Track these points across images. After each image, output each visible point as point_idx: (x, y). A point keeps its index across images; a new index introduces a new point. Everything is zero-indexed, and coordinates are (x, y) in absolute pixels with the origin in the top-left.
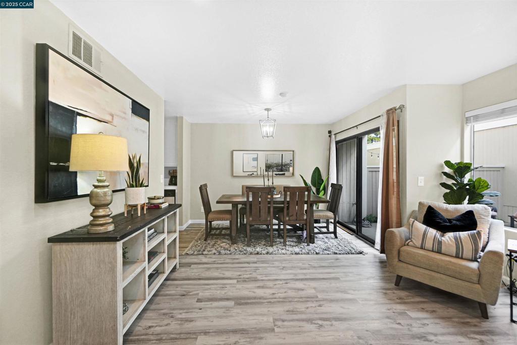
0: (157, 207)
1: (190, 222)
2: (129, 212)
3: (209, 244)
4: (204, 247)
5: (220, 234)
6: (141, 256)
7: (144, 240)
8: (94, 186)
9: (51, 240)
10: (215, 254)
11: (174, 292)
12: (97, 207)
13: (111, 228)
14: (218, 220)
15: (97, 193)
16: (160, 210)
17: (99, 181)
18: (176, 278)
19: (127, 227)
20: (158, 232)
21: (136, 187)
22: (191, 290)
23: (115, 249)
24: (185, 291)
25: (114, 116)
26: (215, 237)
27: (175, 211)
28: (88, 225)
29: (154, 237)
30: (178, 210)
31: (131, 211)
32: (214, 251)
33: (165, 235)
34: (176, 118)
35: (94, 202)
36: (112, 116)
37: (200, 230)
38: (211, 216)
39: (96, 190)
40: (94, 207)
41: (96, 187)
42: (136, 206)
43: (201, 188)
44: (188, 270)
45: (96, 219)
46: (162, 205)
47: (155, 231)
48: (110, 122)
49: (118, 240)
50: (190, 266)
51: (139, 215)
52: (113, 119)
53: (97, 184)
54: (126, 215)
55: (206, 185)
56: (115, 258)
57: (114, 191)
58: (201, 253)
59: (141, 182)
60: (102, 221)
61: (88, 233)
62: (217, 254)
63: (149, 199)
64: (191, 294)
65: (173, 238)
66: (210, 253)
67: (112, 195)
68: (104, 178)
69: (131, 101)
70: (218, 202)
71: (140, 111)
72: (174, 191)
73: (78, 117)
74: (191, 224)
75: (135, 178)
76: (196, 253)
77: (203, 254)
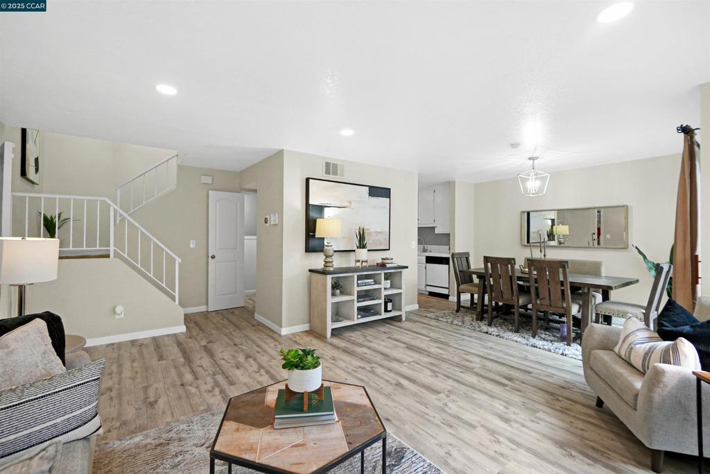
9: (310, 271)
25: (353, 202)
36: (350, 202)
48: (349, 206)
52: (351, 204)
69: (368, 188)
73: (326, 208)
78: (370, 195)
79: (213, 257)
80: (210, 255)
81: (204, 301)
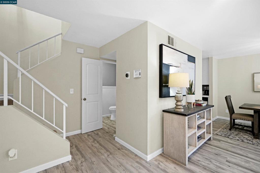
0: (200, 105)
1: (218, 117)
2: (187, 105)
3: (233, 133)
4: (229, 133)
5: (242, 129)
6: (194, 126)
7: (196, 119)
8: (176, 93)
9: (164, 111)
10: (238, 140)
11: (210, 151)
12: (177, 101)
13: (182, 110)
14: (240, 119)
15: (178, 96)
16: (202, 107)
17: (178, 91)
18: (211, 144)
19: (189, 111)
20: (201, 117)
21: (191, 94)
22: (222, 154)
23: (185, 119)
24: (218, 153)
25: (181, 64)
26: (238, 130)
27: (210, 108)
28: (174, 108)
29: (199, 119)
30: (212, 108)
31: (188, 105)
32: (238, 138)
33: (205, 120)
34: (208, 58)
35: (176, 99)
36: (180, 64)
37: (226, 123)
38: (234, 116)
39: (177, 94)
40: (176, 101)
41: (177, 93)
42: (191, 103)
43: (226, 98)
44: (219, 143)
45: (178, 106)
46: (203, 105)
47: (200, 117)
48: (180, 67)
49: (187, 116)
50: (220, 141)
51: (192, 107)
52: (181, 65)
53: (177, 92)
54: (186, 107)
55: (230, 96)
56: (185, 123)
57: (183, 96)
58: (227, 136)
59: (193, 92)
60: (179, 107)
61: (174, 111)
62: (240, 140)
63: (196, 100)
64: (221, 155)
65: (209, 123)
66: (234, 138)
67: (183, 97)
68: (180, 90)
69: (187, 55)
70: (240, 108)
71: (191, 59)
72: (207, 98)
73: (170, 67)
74: (218, 119)
75: (190, 91)
76: (223, 135)
77: (228, 137)
78: (188, 61)
79: (85, 99)
80: (83, 99)
81: (79, 127)
